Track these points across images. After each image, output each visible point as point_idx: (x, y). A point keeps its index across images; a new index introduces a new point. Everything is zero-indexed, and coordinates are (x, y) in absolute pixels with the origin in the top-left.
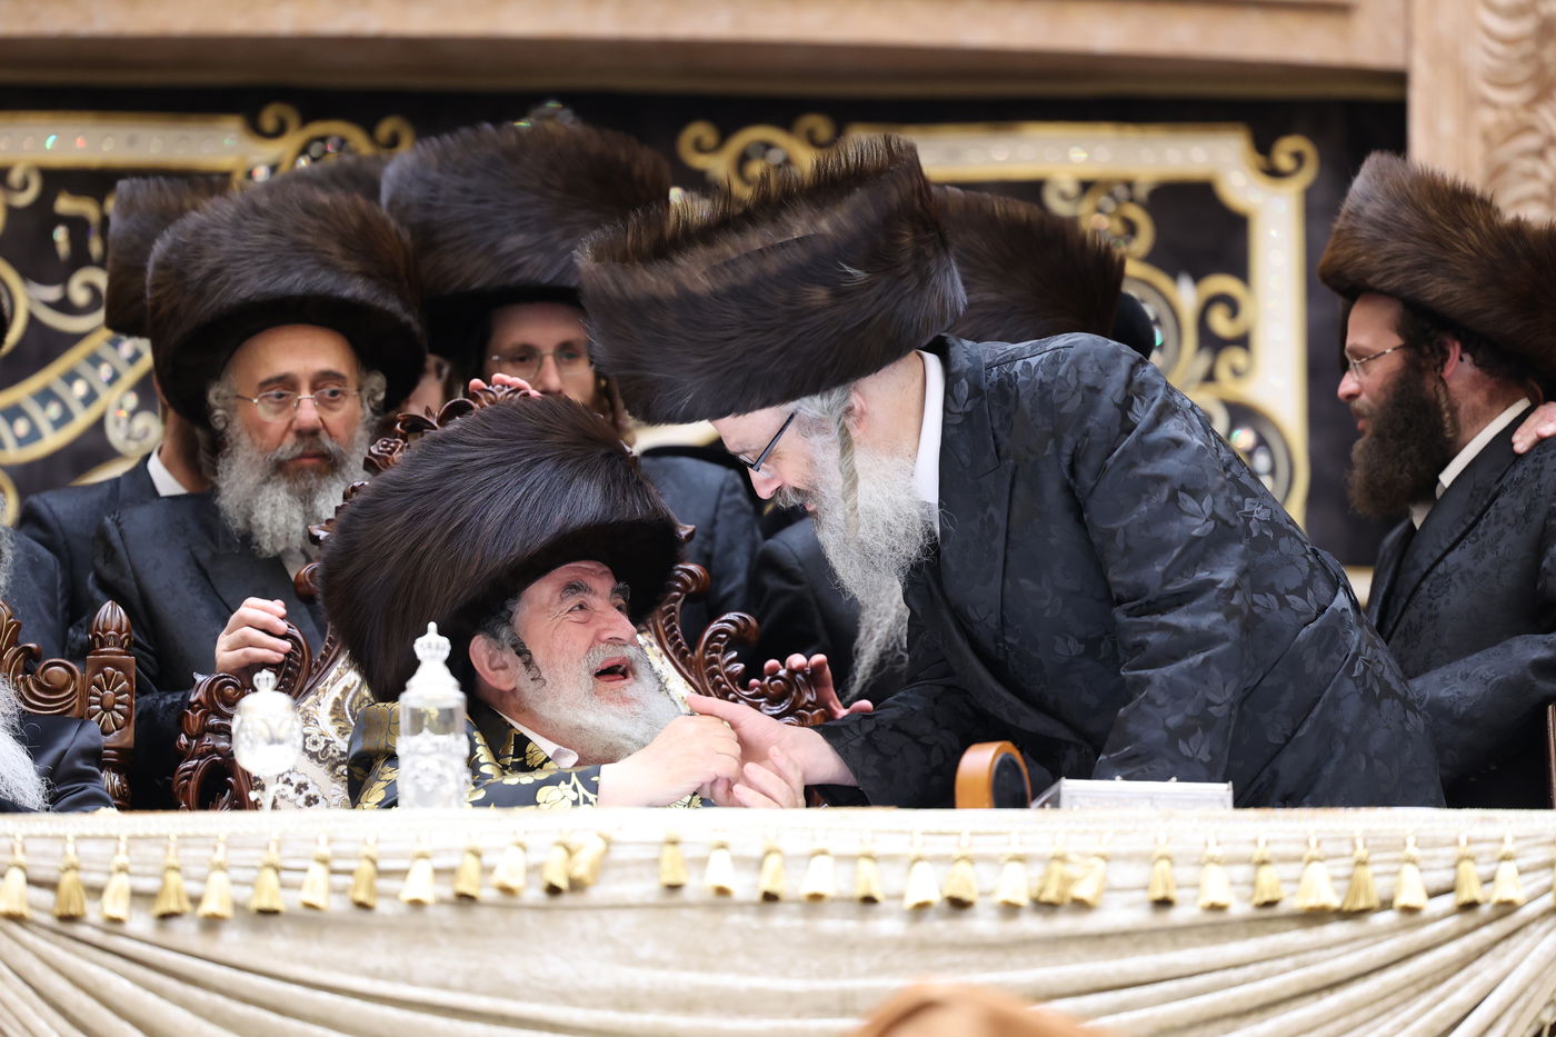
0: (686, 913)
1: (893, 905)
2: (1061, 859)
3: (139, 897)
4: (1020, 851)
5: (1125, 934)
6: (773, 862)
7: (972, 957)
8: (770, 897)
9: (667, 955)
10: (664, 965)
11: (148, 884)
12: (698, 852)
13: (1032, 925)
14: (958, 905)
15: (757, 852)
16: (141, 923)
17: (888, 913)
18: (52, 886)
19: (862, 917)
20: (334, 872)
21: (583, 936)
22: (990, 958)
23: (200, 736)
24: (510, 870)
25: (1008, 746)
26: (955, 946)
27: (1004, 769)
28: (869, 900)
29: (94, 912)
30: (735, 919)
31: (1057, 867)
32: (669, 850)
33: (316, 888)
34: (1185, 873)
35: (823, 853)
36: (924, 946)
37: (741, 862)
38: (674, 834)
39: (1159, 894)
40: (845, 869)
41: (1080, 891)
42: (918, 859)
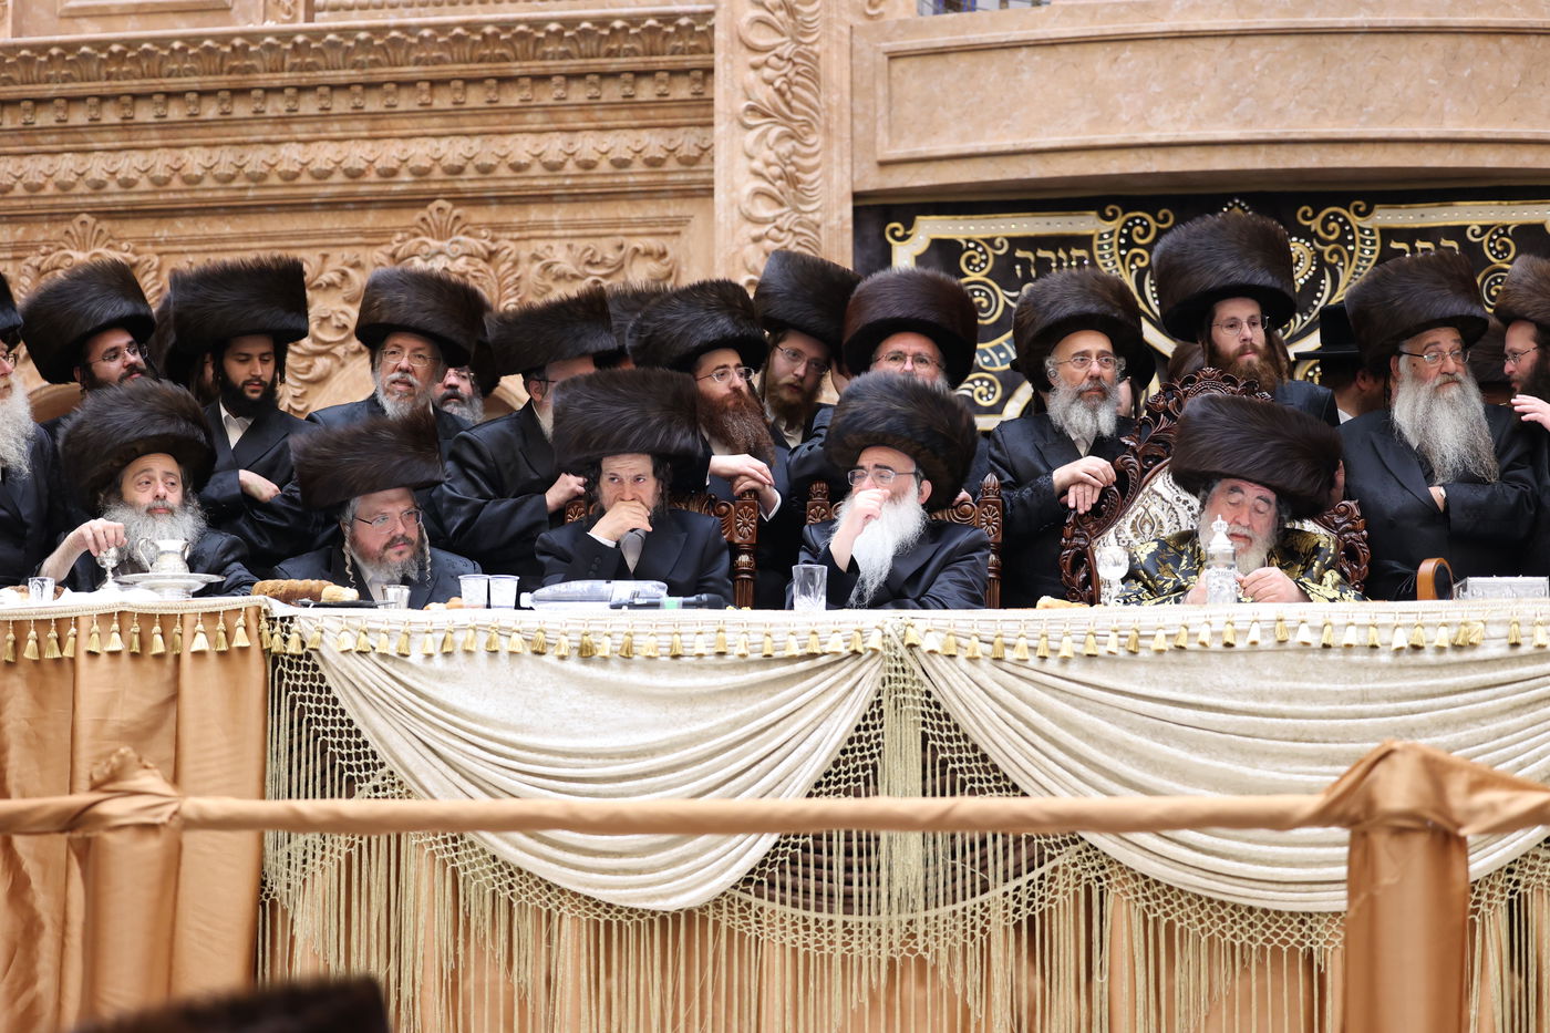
0: (1287, 654)
1: (1386, 648)
2: (1465, 624)
3: (1033, 649)
4: (1445, 620)
5: (1497, 660)
6: (1328, 628)
7: (1424, 672)
8: (1326, 646)
9: (1278, 674)
10: (1277, 679)
11: (1033, 643)
12: (1293, 625)
13: (1451, 656)
14: (1416, 648)
15: (1320, 624)
16: (1033, 662)
17: (1384, 652)
18: (992, 643)
19: (1371, 654)
20: (1120, 636)
21: (1238, 666)
22: (1432, 672)
23: (1071, 539)
24: (1205, 636)
25: (1442, 560)
26: (1415, 667)
27: (1440, 571)
28: (1374, 647)
29: (1010, 655)
30: (1311, 656)
31: (1463, 628)
32: (1279, 624)
33: (1113, 644)
34: (1525, 630)
35: (1352, 624)
36: (1400, 667)
37: (1313, 629)
38: (1281, 616)
39: (1513, 641)
40: (1362, 632)
41: (1473, 640)
42: (1398, 626)
